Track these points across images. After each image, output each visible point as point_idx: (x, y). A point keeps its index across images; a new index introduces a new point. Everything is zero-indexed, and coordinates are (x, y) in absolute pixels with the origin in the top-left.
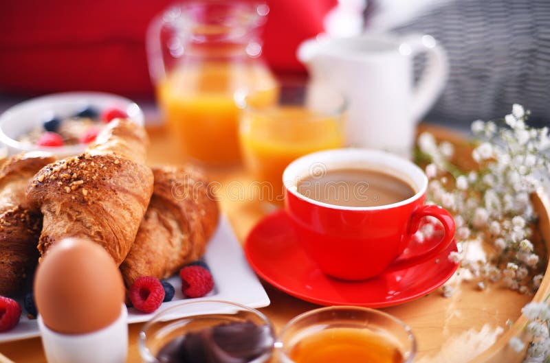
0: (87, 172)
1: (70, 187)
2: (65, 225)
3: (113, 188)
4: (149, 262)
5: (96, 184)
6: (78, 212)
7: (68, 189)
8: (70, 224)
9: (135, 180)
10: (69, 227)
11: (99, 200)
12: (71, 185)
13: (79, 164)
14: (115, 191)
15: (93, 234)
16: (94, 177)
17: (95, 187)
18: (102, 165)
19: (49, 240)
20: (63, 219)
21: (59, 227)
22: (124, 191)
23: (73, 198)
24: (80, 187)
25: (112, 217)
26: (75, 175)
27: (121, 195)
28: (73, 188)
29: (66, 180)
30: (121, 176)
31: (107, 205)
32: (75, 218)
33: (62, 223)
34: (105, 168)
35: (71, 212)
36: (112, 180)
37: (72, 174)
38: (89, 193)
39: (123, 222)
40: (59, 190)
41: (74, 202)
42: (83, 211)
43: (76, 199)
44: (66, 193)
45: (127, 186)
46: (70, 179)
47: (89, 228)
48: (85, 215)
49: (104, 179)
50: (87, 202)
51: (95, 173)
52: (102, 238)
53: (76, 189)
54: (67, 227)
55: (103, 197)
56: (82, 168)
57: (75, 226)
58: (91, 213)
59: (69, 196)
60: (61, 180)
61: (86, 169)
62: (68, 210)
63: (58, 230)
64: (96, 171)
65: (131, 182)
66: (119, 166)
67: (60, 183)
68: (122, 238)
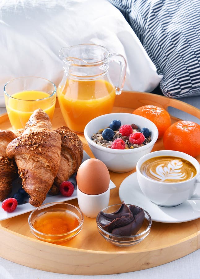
0: (38, 140)
1: (33, 148)
2: (33, 164)
3: (50, 146)
4: (63, 175)
5: (43, 145)
6: (38, 158)
7: (32, 149)
8: (35, 164)
9: (57, 141)
10: (35, 165)
11: (46, 152)
12: (33, 147)
13: (33, 137)
14: (51, 147)
15: (46, 166)
16: (42, 142)
17: (43, 146)
18: (43, 136)
19: (26, 171)
20: (30, 161)
21: (30, 165)
22: (54, 146)
23: (35, 152)
24: (37, 147)
25: (53, 158)
26: (33, 142)
27: (53, 148)
28: (34, 148)
29: (30, 145)
30: (52, 140)
31: (50, 153)
32: (36, 161)
33: (31, 163)
34: (45, 138)
35: (34, 158)
36: (49, 143)
37: (32, 142)
38: (42, 149)
39: (56, 159)
40: (28, 149)
41: (36, 154)
42: (40, 157)
43: (36, 153)
44: (32, 150)
45: (54, 144)
46: (32, 144)
47: (43, 164)
48: (41, 159)
49: (46, 143)
50: (42, 153)
51: (41, 140)
52: (49, 167)
53: (36, 148)
54: (34, 165)
55: (48, 150)
56: (36, 139)
57: (38, 164)
58: (44, 158)
59: (33, 152)
60: (28, 145)
61: (37, 139)
62: (33, 157)
63: (30, 167)
64: (41, 139)
65: (56, 142)
66: (50, 135)
67: (27, 146)
68: (57, 166)
